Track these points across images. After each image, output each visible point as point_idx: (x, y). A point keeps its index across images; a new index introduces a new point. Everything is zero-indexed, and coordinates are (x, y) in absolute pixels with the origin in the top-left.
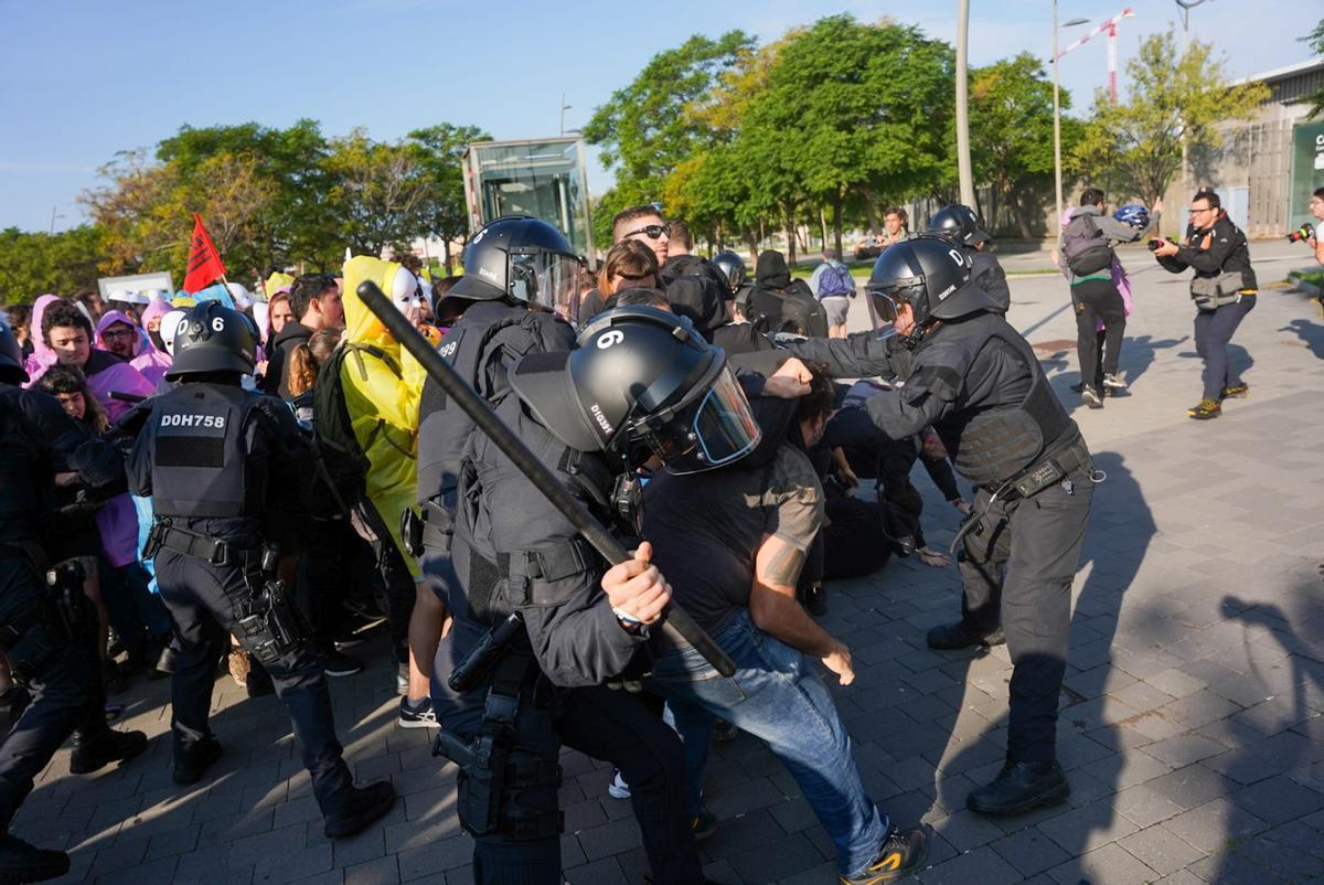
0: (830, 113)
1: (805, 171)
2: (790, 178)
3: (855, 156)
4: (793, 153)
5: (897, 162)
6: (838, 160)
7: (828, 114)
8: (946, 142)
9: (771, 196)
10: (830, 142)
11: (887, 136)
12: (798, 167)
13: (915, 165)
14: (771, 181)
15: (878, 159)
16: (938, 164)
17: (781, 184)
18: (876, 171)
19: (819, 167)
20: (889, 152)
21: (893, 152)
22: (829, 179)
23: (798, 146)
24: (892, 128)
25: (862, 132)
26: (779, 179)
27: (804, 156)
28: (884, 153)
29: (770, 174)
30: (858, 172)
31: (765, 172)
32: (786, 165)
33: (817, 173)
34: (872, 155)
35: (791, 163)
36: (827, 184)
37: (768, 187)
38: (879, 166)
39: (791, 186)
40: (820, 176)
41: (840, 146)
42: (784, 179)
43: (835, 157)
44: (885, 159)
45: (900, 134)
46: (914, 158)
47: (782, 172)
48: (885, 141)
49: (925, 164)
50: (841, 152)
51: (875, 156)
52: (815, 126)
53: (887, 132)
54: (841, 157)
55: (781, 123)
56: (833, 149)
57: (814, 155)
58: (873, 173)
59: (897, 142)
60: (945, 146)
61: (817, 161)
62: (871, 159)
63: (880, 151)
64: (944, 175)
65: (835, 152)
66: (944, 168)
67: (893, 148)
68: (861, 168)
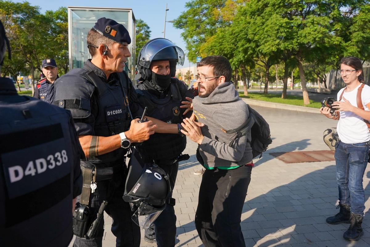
0: (279, 7)
1: (260, 40)
2: (253, 45)
3: (291, 33)
4: (255, 29)
5: (317, 39)
6: (279, 34)
7: (278, 8)
8: (351, 31)
9: (243, 55)
10: (276, 24)
11: (313, 23)
12: (256, 38)
13: (329, 42)
14: (243, 45)
15: (305, 37)
16: (344, 44)
17: (248, 47)
18: (303, 44)
19: (269, 39)
20: (312, 33)
21: (316, 33)
22: (272, 46)
23: (259, 26)
24: (316, 18)
25: (298, 20)
26: (248, 45)
27: (261, 32)
28: (309, 33)
29: (243, 42)
30: (292, 44)
31: (240, 40)
32: (250, 37)
33: (266, 42)
34: (301, 34)
35: (253, 36)
36: (271, 48)
37: (241, 49)
38: (305, 41)
39: (254, 50)
40: (268, 44)
41: (281, 26)
42: (250, 45)
43: (278, 33)
44: (309, 37)
45: (321, 23)
46: (328, 38)
47: (249, 41)
48: (312, 26)
49: (336, 43)
50: (282, 30)
51: (303, 35)
52: (270, 15)
53: (313, 20)
54: (281, 33)
55: (253, 14)
56: (277, 28)
57: (266, 32)
58: (301, 45)
59: (319, 26)
60: (350, 33)
61: (268, 35)
62: (301, 37)
63: (307, 32)
64: (347, 51)
65: (278, 30)
66: (347, 46)
67: (316, 30)
68: (294, 42)
